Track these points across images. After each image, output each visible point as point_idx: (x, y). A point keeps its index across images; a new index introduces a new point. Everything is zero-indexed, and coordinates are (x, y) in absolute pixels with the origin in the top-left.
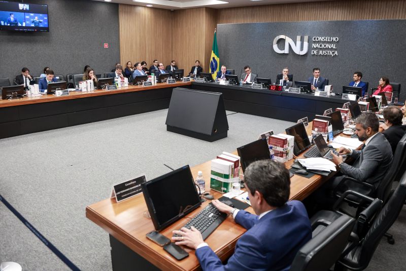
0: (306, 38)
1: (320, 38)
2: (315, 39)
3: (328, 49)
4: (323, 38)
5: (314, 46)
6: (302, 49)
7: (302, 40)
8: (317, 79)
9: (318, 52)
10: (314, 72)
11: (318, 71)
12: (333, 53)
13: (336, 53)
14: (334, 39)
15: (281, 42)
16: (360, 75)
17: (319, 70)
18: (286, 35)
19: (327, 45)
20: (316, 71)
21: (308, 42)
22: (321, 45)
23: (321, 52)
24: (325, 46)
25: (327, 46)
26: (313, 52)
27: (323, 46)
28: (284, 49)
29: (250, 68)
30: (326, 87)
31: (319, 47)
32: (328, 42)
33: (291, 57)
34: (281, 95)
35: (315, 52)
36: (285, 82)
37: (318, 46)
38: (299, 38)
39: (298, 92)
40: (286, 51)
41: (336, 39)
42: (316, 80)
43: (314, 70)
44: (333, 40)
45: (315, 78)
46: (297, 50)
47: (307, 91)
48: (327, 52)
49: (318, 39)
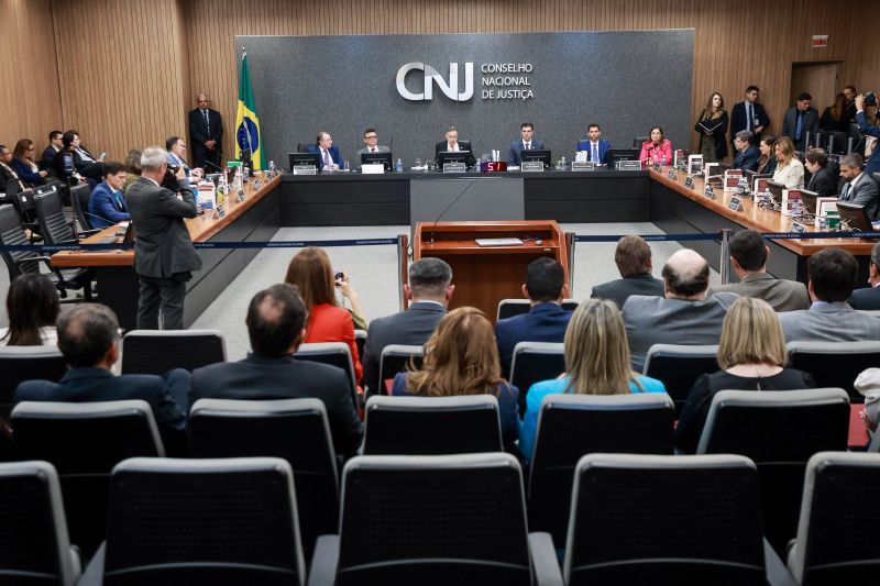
0: (469, 67)
1: (496, 67)
2: (485, 67)
3: (513, 86)
4: (502, 66)
5: (487, 81)
6: (462, 88)
7: (461, 71)
8: (530, 143)
9: (495, 94)
12: (525, 93)
13: (530, 93)
14: (524, 68)
15: (415, 77)
18: (424, 62)
19: (512, 80)
20: (525, 129)
21: (474, 74)
22: (499, 80)
23: (500, 94)
24: (508, 80)
25: (511, 82)
26: (485, 94)
27: (504, 81)
31: (495, 83)
32: (512, 74)
33: (437, 108)
35: (490, 94)
37: (492, 80)
38: (454, 67)
39: (540, 168)
40: (428, 95)
41: (529, 67)
42: (527, 145)
44: (521, 69)
45: (524, 142)
46: (451, 92)
48: (513, 93)
49: (491, 67)
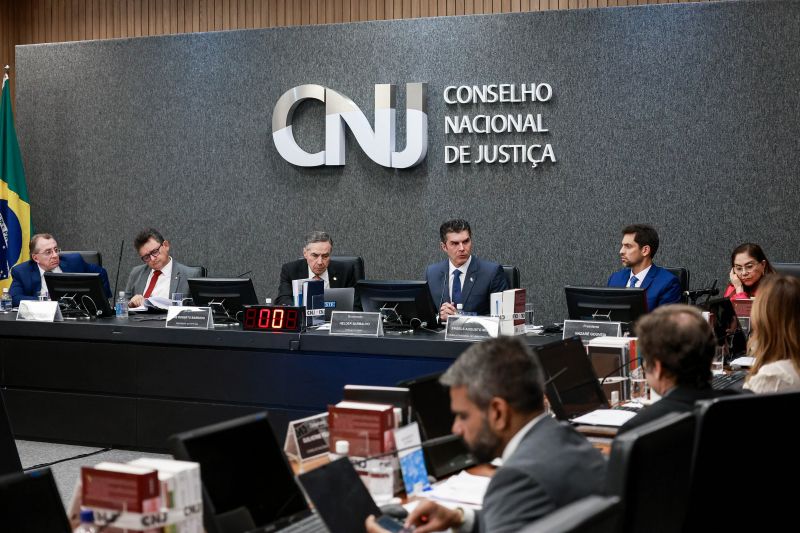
0: (414, 92)
1: (473, 91)
2: (452, 93)
3: (512, 135)
4: (487, 89)
5: (454, 124)
6: (400, 141)
7: (398, 101)
8: (464, 269)
9: (471, 153)
10: (444, 239)
11: (464, 235)
12: (537, 152)
13: (549, 151)
14: (535, 92)
15: (307, 114)
16: (647, 237)
17: (468, 228)
18: (326, 84)
19: (508, 121)
20: (454, 236)
21: (425, 109)
22: (481, 122)
24: (499, 122)
25: (506, 125)
26: (451, 151)
27: (490, 124)
28: (322, 148)
29: (161, 240)
30: (495, 297)
31: (473, 128)
32: (509, 107)
33: (353, 181)
34: (299, 351)
35: (460, 153)
36: (316, 288)
37: (468, 123)
38: (382, 92)
39: (373, 327)
40: (333, 154)
41: (544, 89)
42: (458, 274)
43: (444, 229)
44: (528, 96)
45: (452, 268)
46: (379, 147)
47: (416, 326)
48: (509, 151)
49: (464, 92)
